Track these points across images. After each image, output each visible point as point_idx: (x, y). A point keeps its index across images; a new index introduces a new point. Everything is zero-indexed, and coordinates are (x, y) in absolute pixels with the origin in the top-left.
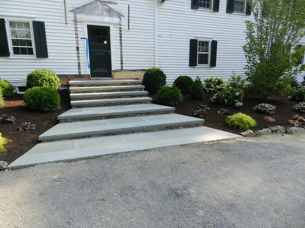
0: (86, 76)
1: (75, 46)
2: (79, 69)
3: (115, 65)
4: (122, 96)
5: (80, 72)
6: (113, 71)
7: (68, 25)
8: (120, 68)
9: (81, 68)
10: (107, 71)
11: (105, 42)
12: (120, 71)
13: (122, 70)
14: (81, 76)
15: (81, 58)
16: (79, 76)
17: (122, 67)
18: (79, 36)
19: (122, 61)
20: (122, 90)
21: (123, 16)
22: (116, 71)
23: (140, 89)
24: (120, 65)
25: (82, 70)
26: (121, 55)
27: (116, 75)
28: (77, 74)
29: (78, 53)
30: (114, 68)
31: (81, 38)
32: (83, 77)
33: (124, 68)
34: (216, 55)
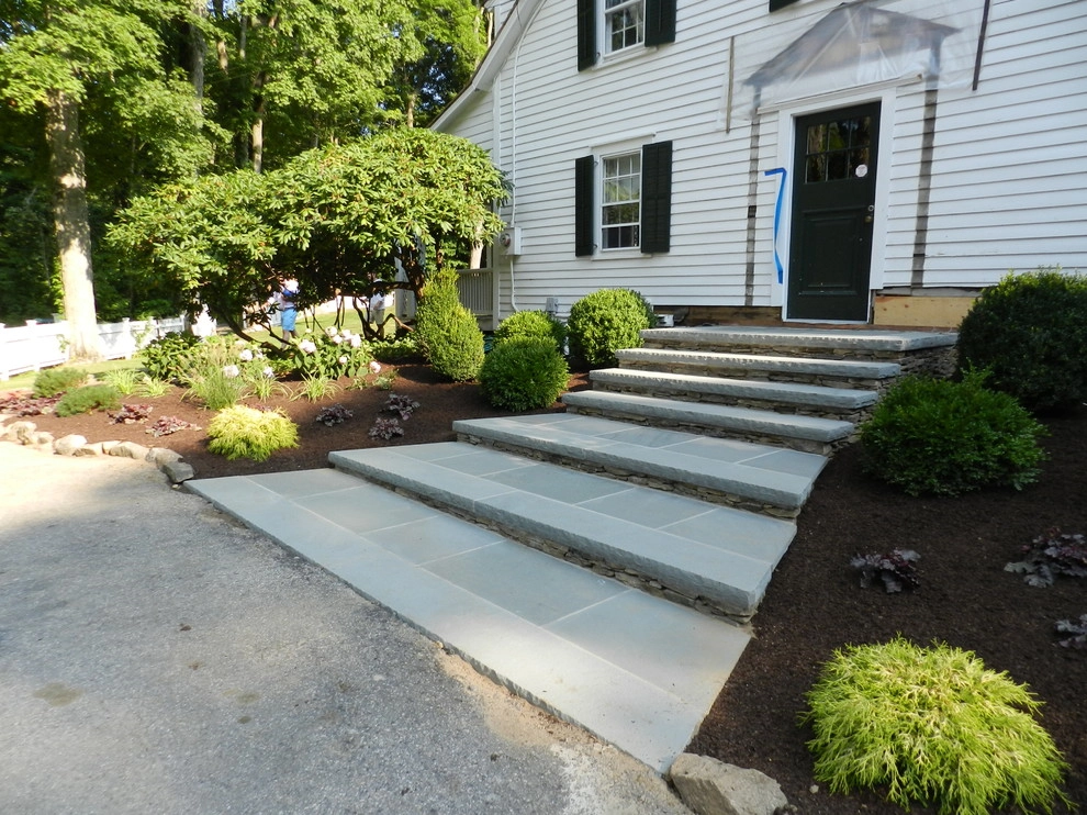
0: (769, 311)
1: (746, 202)
2: (749, 285)
3: (887, 265)
4: (738, 398)
5: (749, 297)
6: (877, 292)
7: (733, 135)
8: (907, 279)
9: (756, 281)
10: (852, 292)
11: (862, 171)
12: (907, 292)
13: (916, 286)
14: (755, 310)
15: (758, 247)
16: (748, 310)
17: (918, 272)
18: (763, 166)
19: (920, 244)
20: (773, 374)
21: (951, 31)
22: (889, 293)
23: (855, 379)
24: (909, 265)
25: (756, 292)
26: (923, 218)
27: (885, 311)
28: (741, 302)
29: (751, 228)
30: (877, 281)
31: (768, 173)
32: (758, 314)
33: (927, 279)
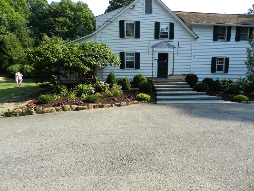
0: (155, 77)
1: (152, 63)
2: (152, 74)
3: (170, 72)
5: (152, 76)
7: (149, 54)
8: (172, 74)
9: (153, 73)
10: (165, 75)
11: (165, 61)
13: (173, 74)
15: (154, 69)
17: (173, 73)
18: (154, 58)
19: (173, 70)
20: (176, 84)
21: (175, 47)
22: (170, 75)
23: (185, 84)
24: (172, 72)
25: (153, 75)
26: (173, 67)
27: (170, 77)
28: (151, 76)
29: (153, 66)
30: (169, 74)
31: (155, 59)
33: (174, 74)
34: (228, 66)
